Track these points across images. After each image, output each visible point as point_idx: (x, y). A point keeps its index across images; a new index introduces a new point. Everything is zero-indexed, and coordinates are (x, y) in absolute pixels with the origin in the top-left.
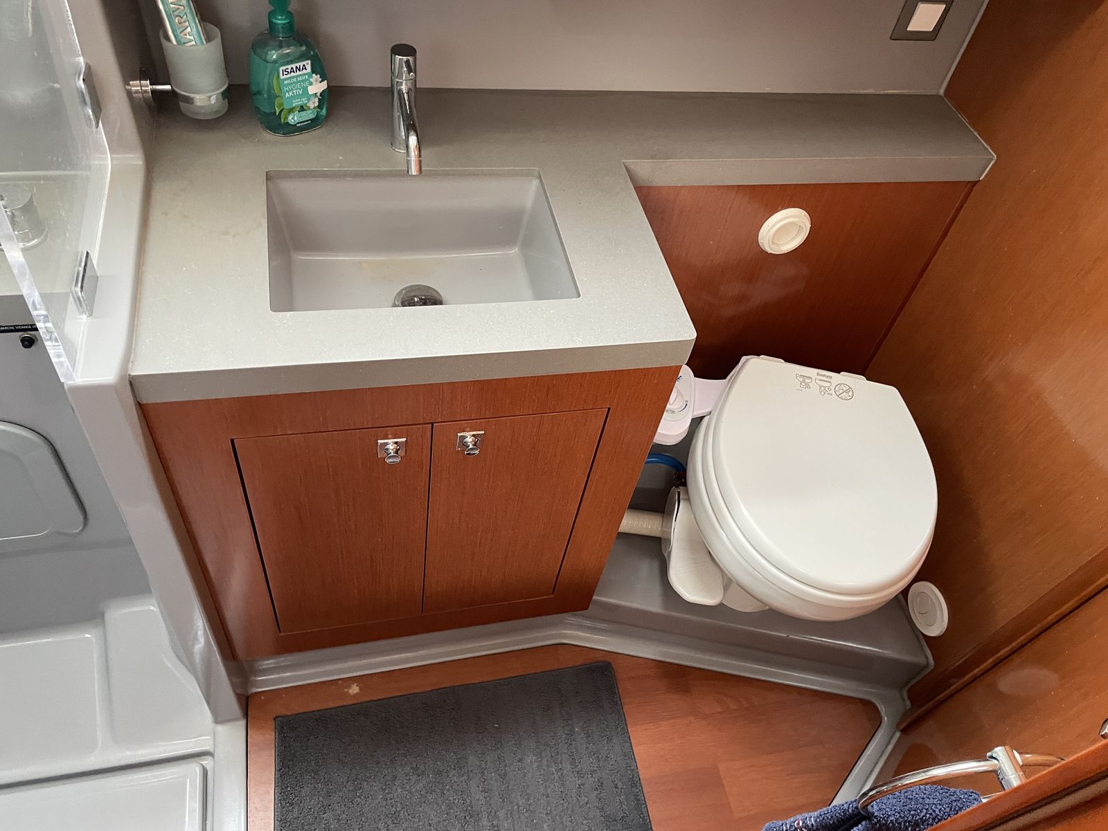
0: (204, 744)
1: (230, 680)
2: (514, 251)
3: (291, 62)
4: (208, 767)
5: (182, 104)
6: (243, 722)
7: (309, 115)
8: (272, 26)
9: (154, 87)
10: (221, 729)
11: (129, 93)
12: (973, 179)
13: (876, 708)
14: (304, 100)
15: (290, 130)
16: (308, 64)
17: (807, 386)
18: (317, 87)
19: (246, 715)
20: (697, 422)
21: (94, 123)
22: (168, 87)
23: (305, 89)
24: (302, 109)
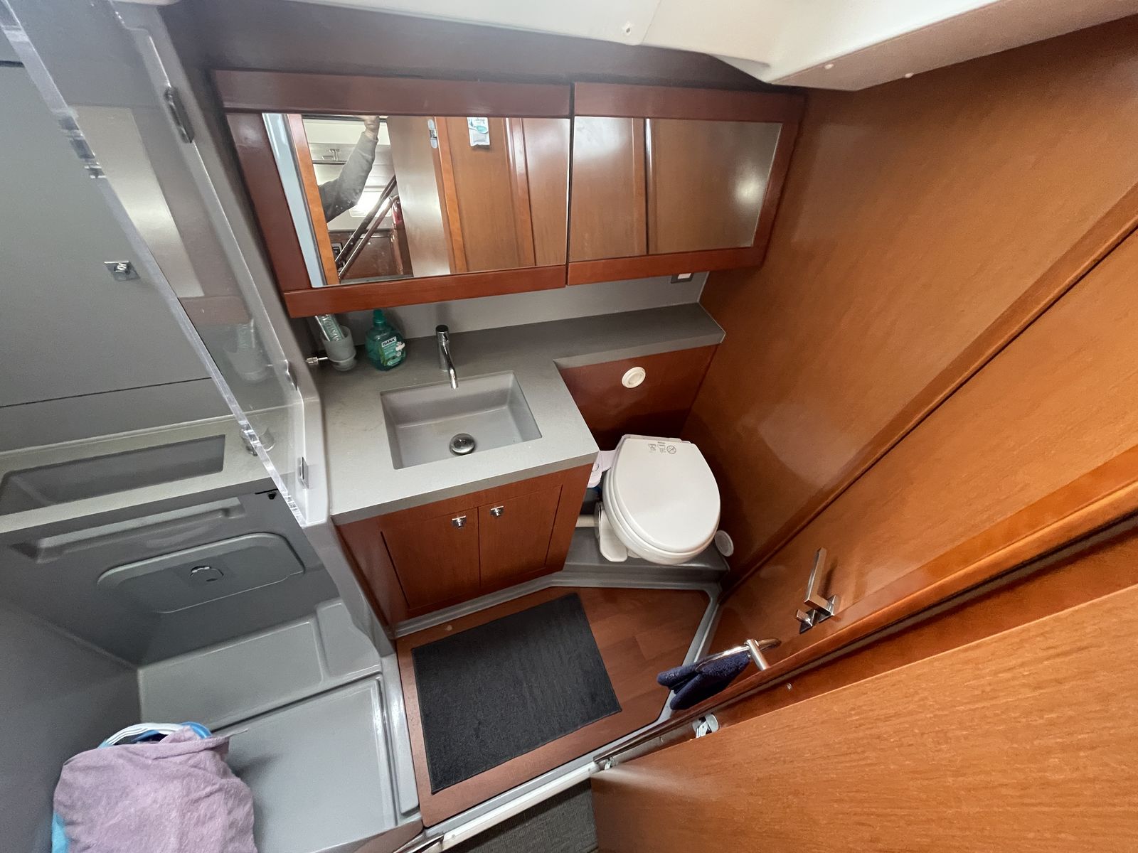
0: (376, 668)
1: (386, 633)
2: (505, 408)
3: (387, 339)
4: (380, 680)
5: (334, 366)
6: (394, 655)
7: (397, 360)
8: (376, 325)
9: (320, 359)
10: (385, 660)
11: (307, 364)
12: (717, 343)
13: (706, 594)
14: (394, 354)
15: (389, 368)
16: (395, 339)
17: (655, 450)
18: (400, 347)
19: (396, 650)
20: (604, 474)
21: (294, 388)
22: (326, 358)
23: (395, 349)
24: (394, 358)
